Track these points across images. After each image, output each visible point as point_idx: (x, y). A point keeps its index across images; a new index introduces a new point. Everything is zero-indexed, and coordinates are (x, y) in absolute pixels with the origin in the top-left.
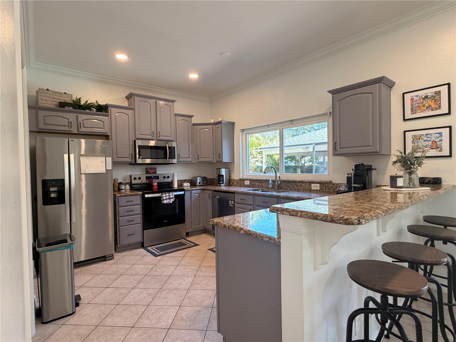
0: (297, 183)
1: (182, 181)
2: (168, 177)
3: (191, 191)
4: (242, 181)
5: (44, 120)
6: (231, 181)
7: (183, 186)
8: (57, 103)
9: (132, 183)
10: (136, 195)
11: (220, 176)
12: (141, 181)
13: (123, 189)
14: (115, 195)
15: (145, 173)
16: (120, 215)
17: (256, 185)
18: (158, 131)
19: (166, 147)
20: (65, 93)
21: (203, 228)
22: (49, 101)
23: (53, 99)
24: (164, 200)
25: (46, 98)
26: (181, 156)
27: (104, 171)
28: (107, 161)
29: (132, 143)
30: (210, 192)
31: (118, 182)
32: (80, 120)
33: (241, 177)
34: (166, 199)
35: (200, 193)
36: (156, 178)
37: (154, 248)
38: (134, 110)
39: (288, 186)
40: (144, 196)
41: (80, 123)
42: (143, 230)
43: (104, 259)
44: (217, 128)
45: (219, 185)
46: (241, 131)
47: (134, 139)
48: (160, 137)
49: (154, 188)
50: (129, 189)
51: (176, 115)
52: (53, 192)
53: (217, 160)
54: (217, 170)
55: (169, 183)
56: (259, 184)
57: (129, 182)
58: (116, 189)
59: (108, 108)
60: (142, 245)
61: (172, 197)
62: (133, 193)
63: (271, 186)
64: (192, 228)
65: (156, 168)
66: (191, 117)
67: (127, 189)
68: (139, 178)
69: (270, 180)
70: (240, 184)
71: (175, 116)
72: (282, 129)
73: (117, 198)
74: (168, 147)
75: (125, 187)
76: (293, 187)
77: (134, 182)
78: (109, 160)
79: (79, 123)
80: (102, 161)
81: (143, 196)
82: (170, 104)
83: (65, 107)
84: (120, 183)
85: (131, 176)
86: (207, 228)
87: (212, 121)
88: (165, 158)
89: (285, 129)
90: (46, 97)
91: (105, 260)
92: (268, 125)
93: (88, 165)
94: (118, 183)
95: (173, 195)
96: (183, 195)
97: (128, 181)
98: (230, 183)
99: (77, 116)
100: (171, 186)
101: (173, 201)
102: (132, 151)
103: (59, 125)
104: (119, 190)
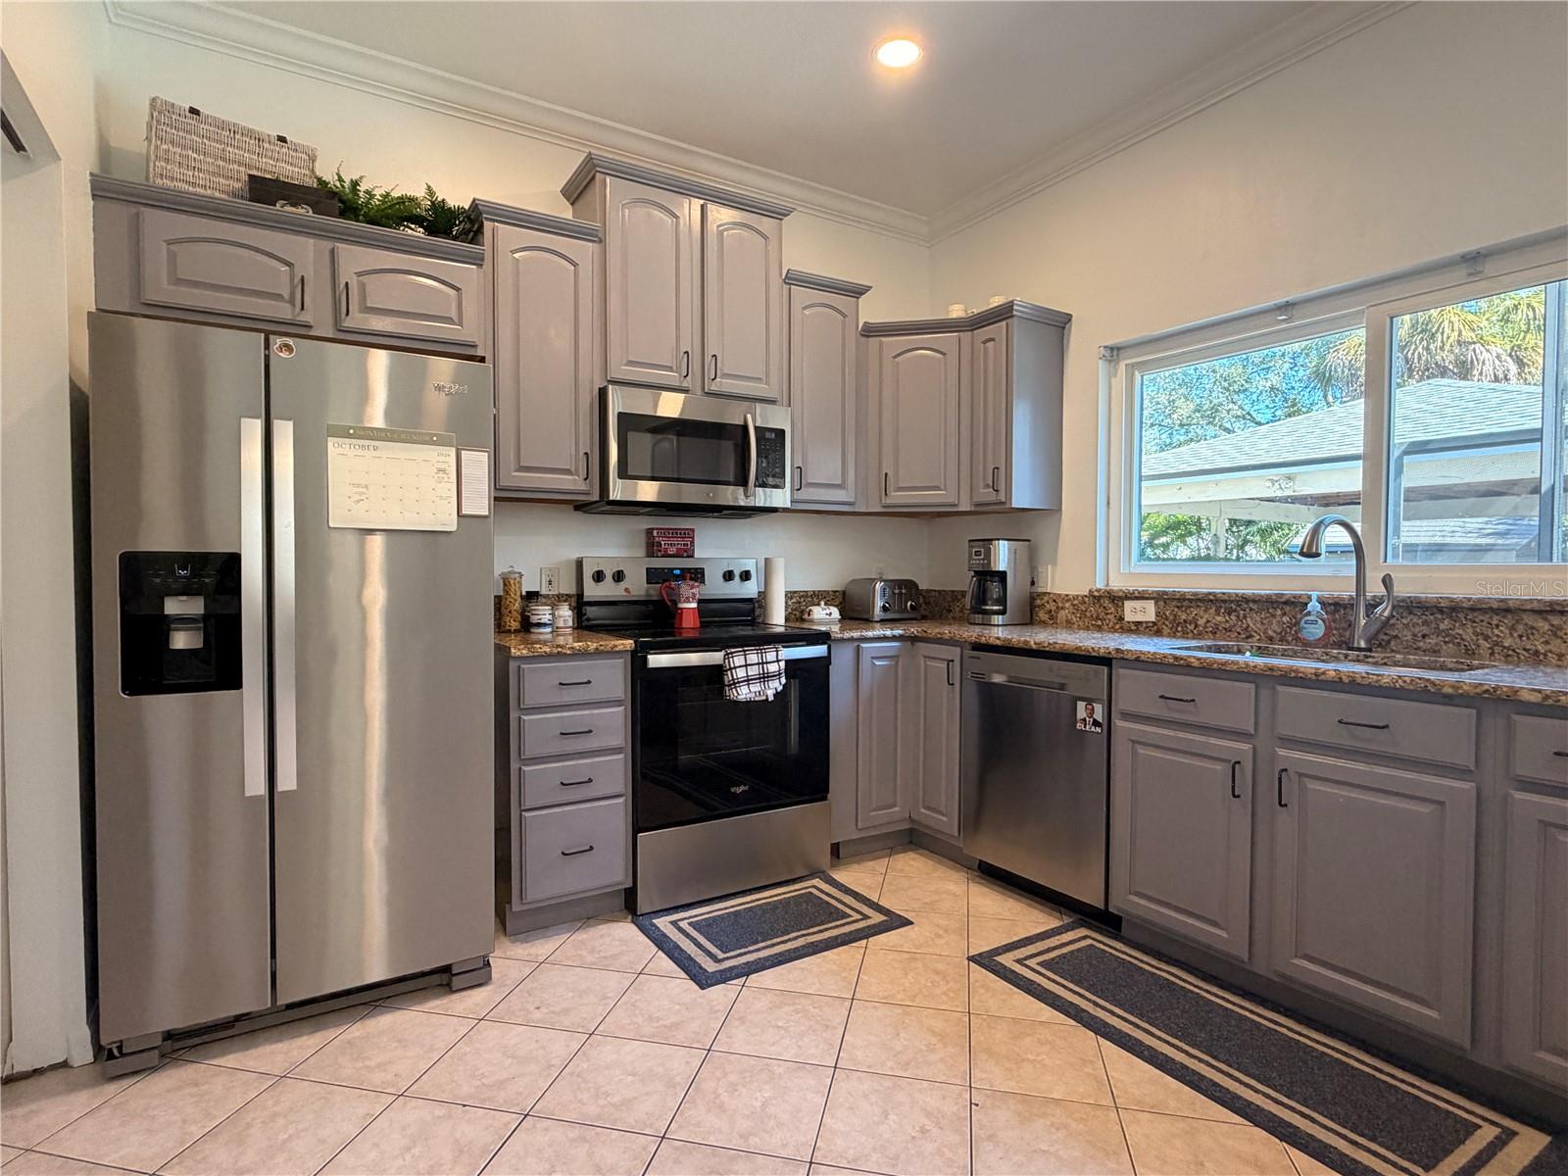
0: (1529, 619)
1: (805, 595)
2: (746, 576)
3: (856, 644)
4: (1106, 603)
5: (172, 258)
6: (1038, 602)
7: (812, 621)
8: (238, 185)
9: (585, 600)
10: (602, 652)
11: (988, 577)
12: (626, 590)
13: (545, 625)
14: (502, 652)
15: (641, 552)
16: (528, 753)
17: (1201, 622)
18: (710, 351)
19: (745, 428)
20: (282, 139)
21: (906, 826)
22: (200, 170)
23: (221, 163)
24: (735, 683)
25: (184, 152)
26: (812, 476)
27: (451, 523)
28: (464, 471)
29: (587, 400)
30: (954, 653)
31: (520, 588)
32: (347, 274)
33: (1100, 585)
34: (748, 680)
35: (897, 656)
36: (691, 579)
37: (684, 925)
38: (600, 241)
39: (1438, 632)
40: (645, 660)
41: (347, 284)
42: (638, 828)
43: (442, 980)
44: (985, 342)
45: (978, 618)
46: (1108, 354)
47: (599, 384)
48: (718, 379)
49: (684, 626)
50: (570, 624)
51: (792, 279)
52: (184, 621)
53: (977, 499)
54: (971, 547)
55: (748, 606)
56: (1219, 618)
57: (572, 590)
58: (515, 625)
59: (481, 225)
60: (628, 904)
61: (773, 668)
62: (592, 646)
63: (1316, 631)
64: (860, 827)
65: (693, 530)
66: (857, 292)
67: (561, 624)
68: (619, 577)
69: (1314, 598)
70: (1098, 618)
71: (786, 287)
72: (1392, 318)
73: (513, 665)
74: (756, 428)
75: (553, 614)
76: (1486, 638)
77: (592, 591)
78: (477, 464)
79: (342, 286)
80: (440, 470)
81: (638, 659)
82: (767, 224)
83: (276, 202)
84: (532, 596)
85: (579, 564)
86: (920, 824)
87: (957, 312)
88: (742, 481)
89: (1407, 317)
90: (184, 147)
91: (448, 988)
92: (1287, 307)
93: (366, 487)
94: (521, 596)
95: (778, 661)
96: (824, 663)
97: (567, 587)
98: (1033, 609)
99: (332, 251)
100: (754, 619)
101: (780, 688)
102: (587, 442)
103: (241, 291)
104: (527, 625)
